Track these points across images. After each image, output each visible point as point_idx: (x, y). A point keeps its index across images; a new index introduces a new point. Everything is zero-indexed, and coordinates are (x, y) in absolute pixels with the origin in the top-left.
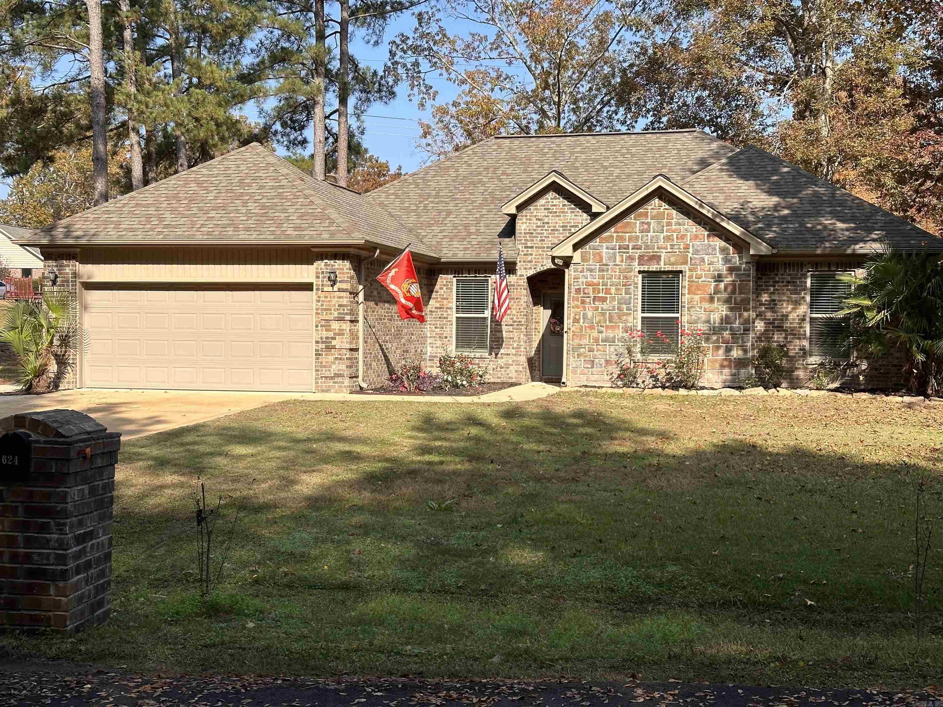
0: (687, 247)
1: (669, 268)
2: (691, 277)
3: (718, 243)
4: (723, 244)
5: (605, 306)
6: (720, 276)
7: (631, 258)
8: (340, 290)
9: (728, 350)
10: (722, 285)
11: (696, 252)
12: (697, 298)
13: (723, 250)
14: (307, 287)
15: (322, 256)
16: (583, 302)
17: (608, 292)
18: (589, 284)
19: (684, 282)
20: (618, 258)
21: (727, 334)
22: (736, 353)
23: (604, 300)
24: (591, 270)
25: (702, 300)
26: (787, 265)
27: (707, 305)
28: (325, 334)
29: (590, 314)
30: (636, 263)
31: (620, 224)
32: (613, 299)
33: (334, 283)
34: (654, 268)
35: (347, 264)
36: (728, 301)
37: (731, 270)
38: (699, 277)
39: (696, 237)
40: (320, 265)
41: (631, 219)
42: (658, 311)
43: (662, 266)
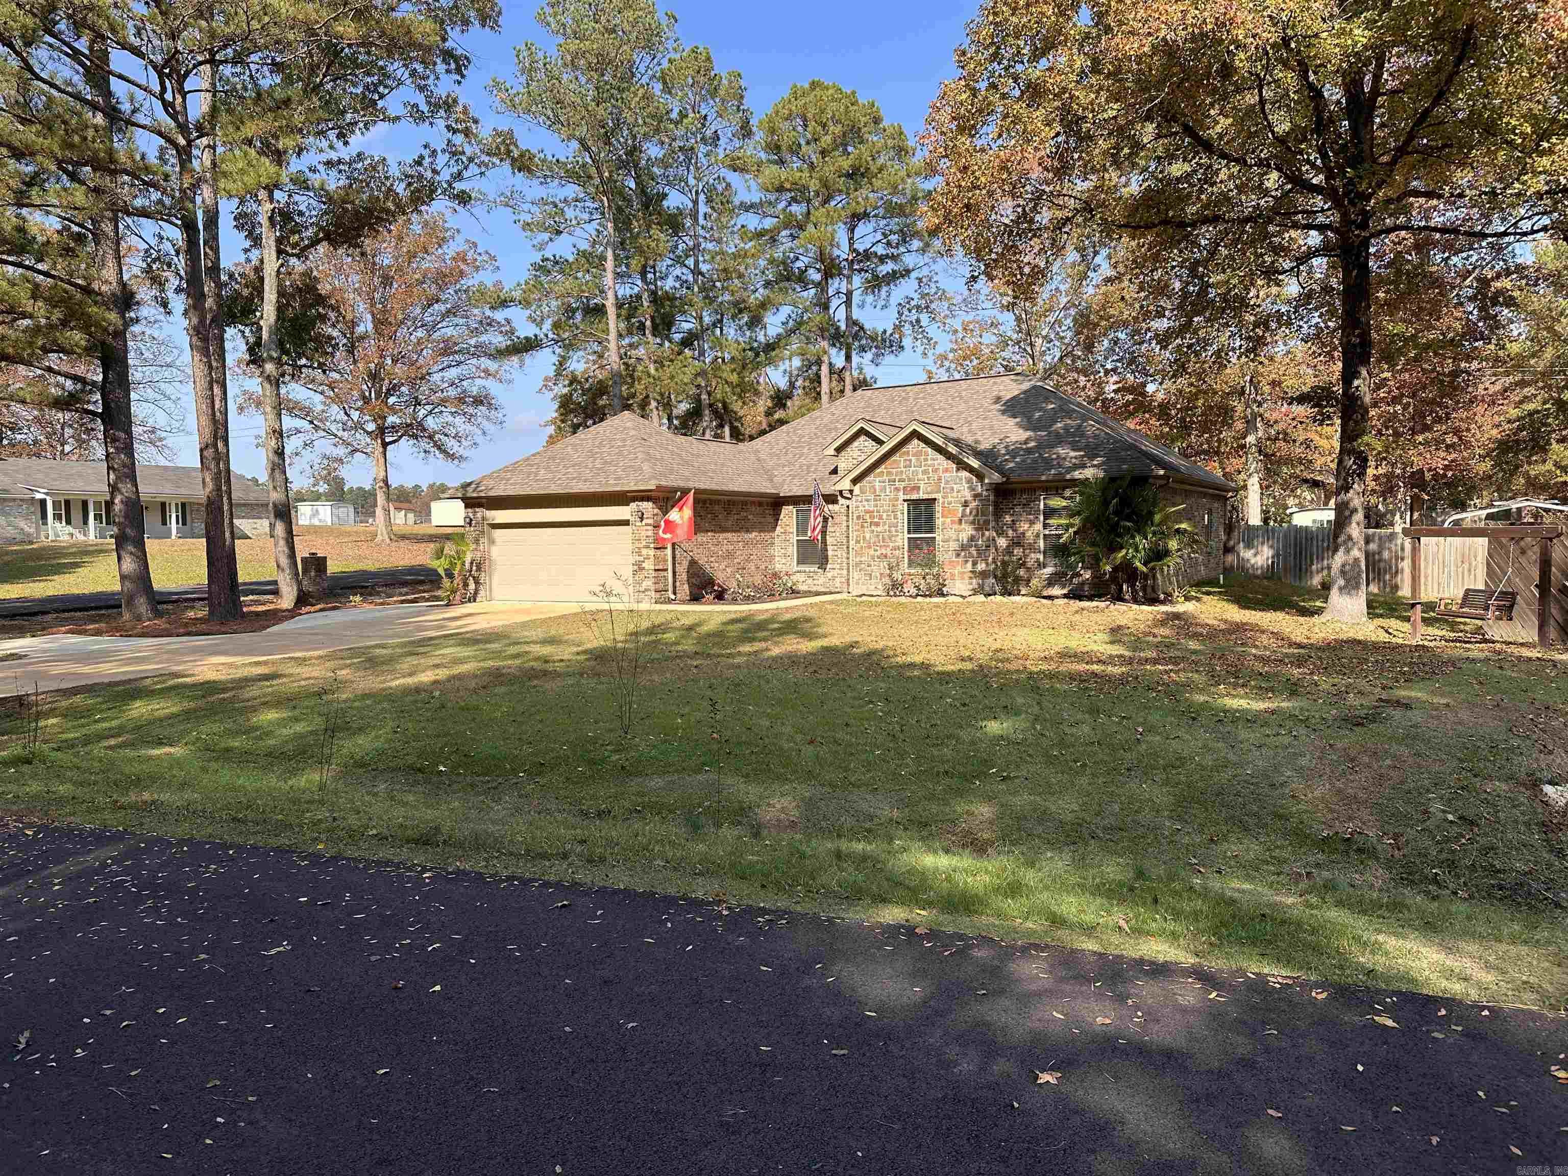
0: (940, 479)
1: (926, 496)
2: (943, 503)
3: (965, 474)
4: (968, 474)
5: (879, 529)
6: (966, 502)
7: (897, 489)
8: (647, 525)
9: (974, 564)
10: (968, 510)
11: (947, 482)
12: (948, 520)
13: (969, 481)
14: (626, 523)
15: (634, 499)
16: (862, 527)
17: (881, 518)
18: (867, 512)
19: (938, 508)
20: (888, 490)
21: (973, 551)
22: (981, 566)
23: (877, 524)
24: (867, 500)
25: (953, 522)
26: (1023, 491)
27: (956, 526)
28: (638, 558)
29: (868, 536)
30: (901, 493)
31: (889, 462)
32: (885, 523)
33: (642, 519)
34: (914, 496)
35: (650, 504)
36: (973, 523)
37: (976, 496)
38: (950, 503)
39: (946, 470)
40: (633, 505)
41: (895, 458)
42: (921, 532)
43: (922, 495)
